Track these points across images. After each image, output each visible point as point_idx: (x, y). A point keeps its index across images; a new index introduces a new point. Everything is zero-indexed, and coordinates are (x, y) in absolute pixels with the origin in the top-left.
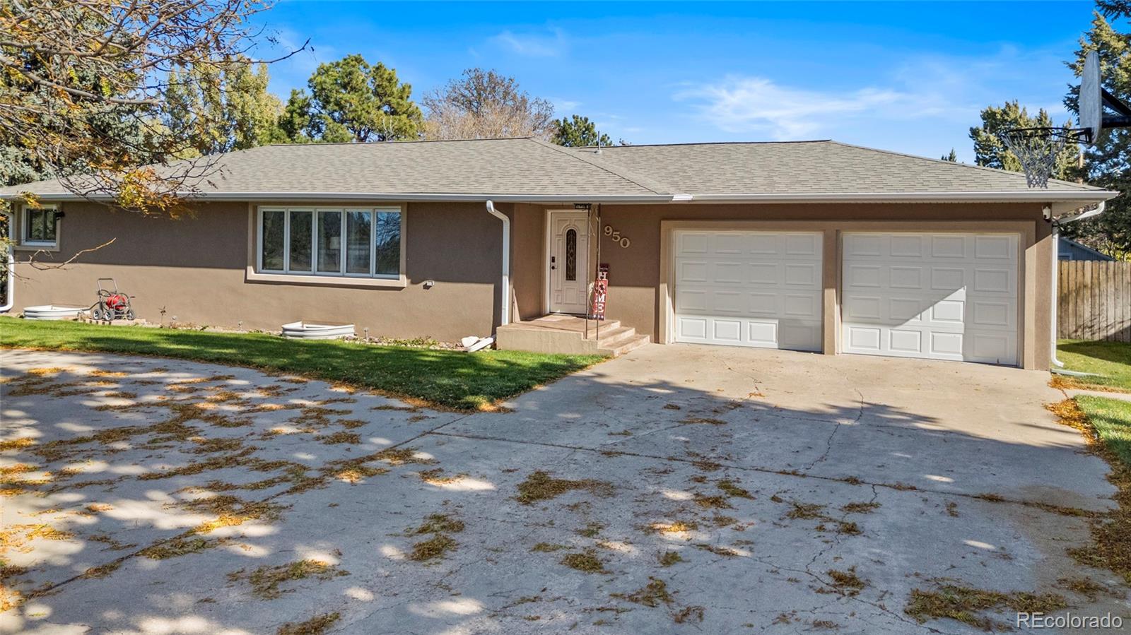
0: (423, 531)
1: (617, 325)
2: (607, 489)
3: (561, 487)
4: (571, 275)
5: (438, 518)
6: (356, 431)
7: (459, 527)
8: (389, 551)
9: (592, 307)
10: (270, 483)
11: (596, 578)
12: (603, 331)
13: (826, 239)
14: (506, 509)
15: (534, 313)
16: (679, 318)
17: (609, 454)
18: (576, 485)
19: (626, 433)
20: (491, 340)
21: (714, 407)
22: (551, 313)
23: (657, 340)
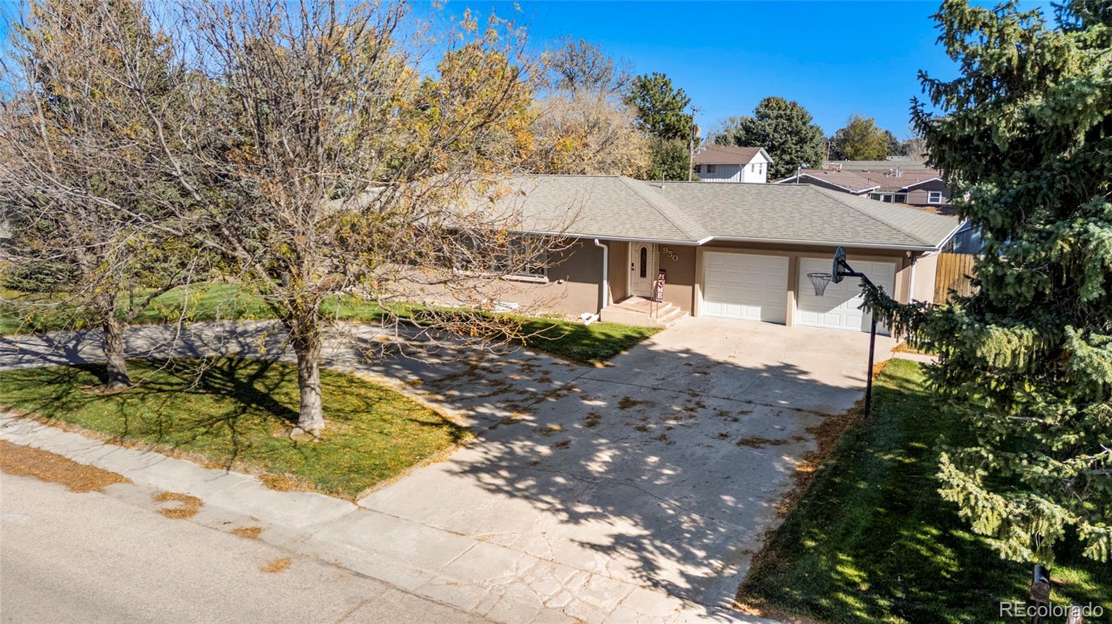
0: (587, 418)
1: (670, 306)
2: (652, 404)
3: (634, 403)
4: (643, 274)
5: (592, 414)
6: (548, 376)
7: (599, 417)
8: (577, 426)
9: (656, 295)
10: (527, 400)
11: (645, 433)
12: (661, 311)
13: (790, 261)
14: (615, 411)
15: (621, 297)
16: (706, 303)
17: (654, 389)
18: (641, 403)
19: (664, 379)
20: (597, 316)
21: (708, 364)
22: (631, 296)
23: (693, 315)
